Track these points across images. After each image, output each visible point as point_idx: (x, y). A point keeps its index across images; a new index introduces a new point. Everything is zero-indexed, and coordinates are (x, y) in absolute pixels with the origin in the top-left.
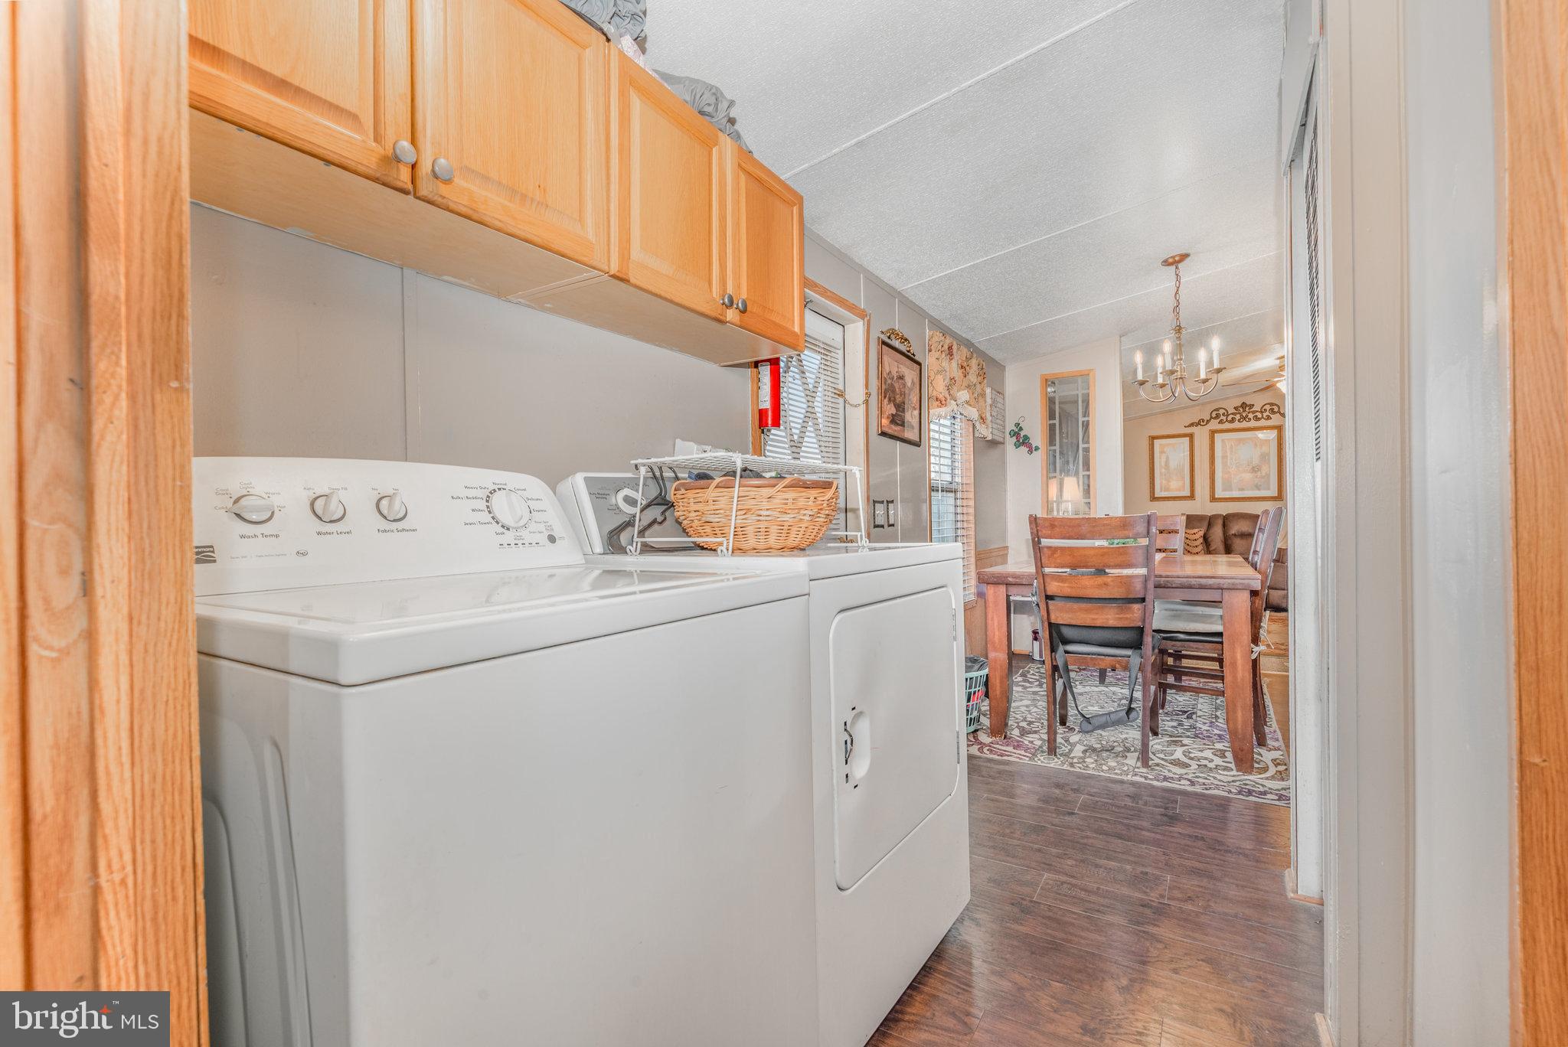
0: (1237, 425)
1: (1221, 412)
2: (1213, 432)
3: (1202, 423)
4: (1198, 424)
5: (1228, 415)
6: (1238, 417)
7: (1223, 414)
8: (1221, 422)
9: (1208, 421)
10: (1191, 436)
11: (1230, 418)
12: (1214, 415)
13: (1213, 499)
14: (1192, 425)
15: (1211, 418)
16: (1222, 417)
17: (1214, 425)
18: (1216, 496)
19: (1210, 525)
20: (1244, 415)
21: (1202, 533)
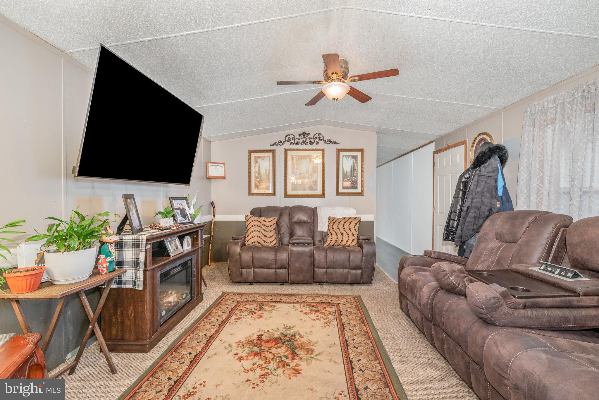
0: (300, 146)
1: (291, 137)
2: (286, 150)
3: (280, 144)
4: (278, 144)
5: (295, 139)
6: (301, 141)
7: (293, 138)
8: (291, 144)
9: (284, 143)
10: (273, 152)
11: (296, 142)
12: (287, 139)
13: (286, 196)
14: (274, 144)
15: (286, 140)
16: (292, 141)
17: (287, 145)
18: (288, 194)
19: (281, 215)
20: (304, 140)
21: (275, 221)
